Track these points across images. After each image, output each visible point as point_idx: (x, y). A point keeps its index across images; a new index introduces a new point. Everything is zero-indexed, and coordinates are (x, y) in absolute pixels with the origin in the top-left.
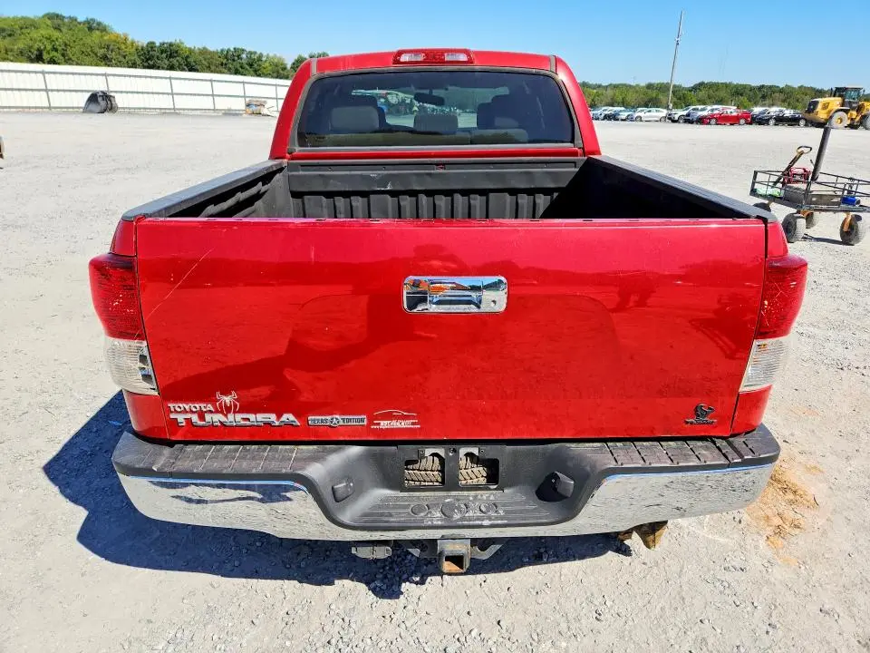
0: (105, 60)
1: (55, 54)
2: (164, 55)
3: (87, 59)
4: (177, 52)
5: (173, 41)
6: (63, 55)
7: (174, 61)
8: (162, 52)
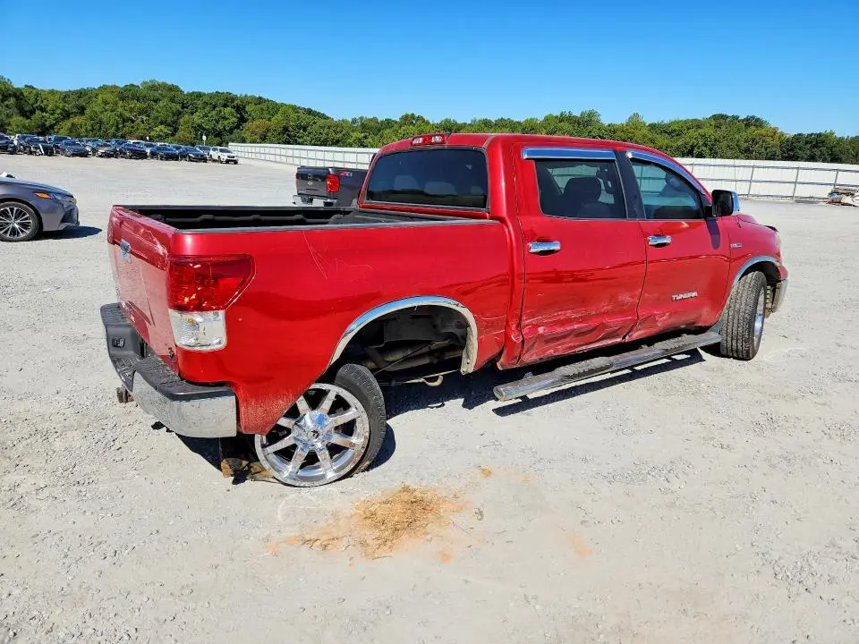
0: (747, 153)
1: (704, 148)
2: (808, 146)
3: (730, 153)
4: (823, 142)
5: (823, 131)
6: (711, 150)
7: (817, 152)
8: (807, 143)
